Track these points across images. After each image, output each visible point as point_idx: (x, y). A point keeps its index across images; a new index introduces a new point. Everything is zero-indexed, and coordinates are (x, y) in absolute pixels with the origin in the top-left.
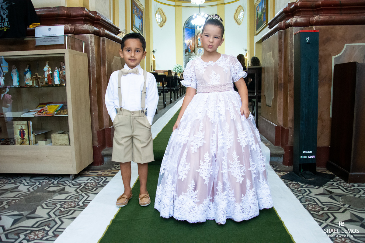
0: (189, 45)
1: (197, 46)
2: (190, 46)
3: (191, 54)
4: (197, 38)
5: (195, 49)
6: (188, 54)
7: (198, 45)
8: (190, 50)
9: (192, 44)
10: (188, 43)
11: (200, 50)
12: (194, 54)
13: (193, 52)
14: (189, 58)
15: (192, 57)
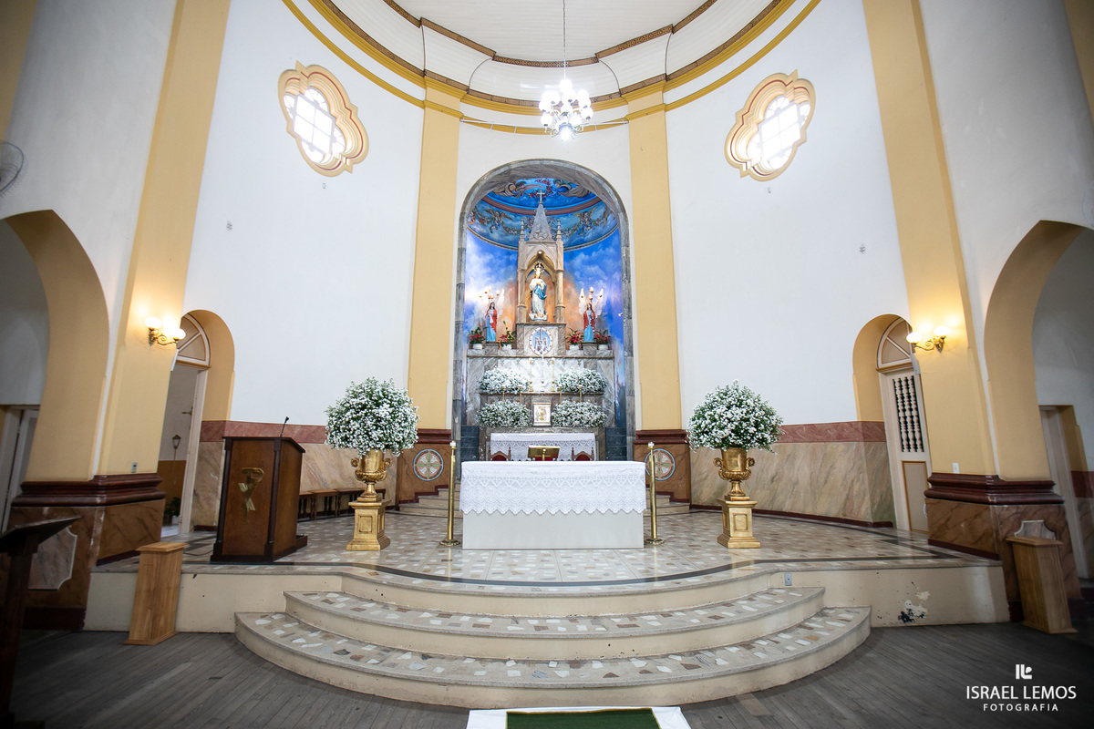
0: (492, 312)
1: (529, 319)
2: (495, 317)
3: (500, 353)
4: (527, 282)
5: (515, 332)
6: (482, 353)
7: (532, 316)
8: (492, 335)
9: (505, 311)
10: (486, 302)
11: (539, 333)
12: (512, 353)
13: (507, 343)
14: (486, 370)
15: (499, 364)
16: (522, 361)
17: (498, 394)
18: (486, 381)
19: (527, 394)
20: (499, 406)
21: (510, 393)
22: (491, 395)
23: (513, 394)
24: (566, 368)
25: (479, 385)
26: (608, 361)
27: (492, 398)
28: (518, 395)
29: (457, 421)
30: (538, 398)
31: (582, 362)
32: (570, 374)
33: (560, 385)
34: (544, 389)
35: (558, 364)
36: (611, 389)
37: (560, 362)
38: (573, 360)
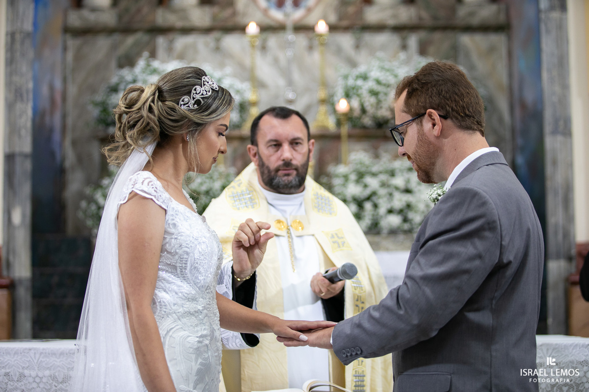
12: (202, 16)
14: (121, 66)
16: (231, 42)
24: (363, 56)
32: (375, 74)
33: (343, 105)
35: (339, 51)
36: (501, 120)
37: (346, 40)
38: (382, 38)
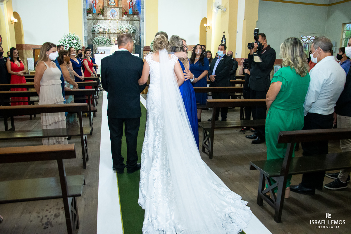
0: (94, 2)
2: (96, 3)
3: (98, 18)
7: (110, 3)
8: (95, 11)
9: (99, 1)
11: (113, 11)
12: (103, 18)
13: (101, 14)
14: (94, 24)
15: (98, 22)
16: (107, 21)
17: (98, 33)
18: (94, 29)
19: (109, 34)
20: (99, 37)
21: (103, 33)
22: (96, 34)
23: (104, 34)
24: (122, 24)
25: (92, 30)
26: (138, 21)
27: (97, 35)
28: (106, 34)
29: (86, 43)
30: (112, 35)
31: (128, 22)
32: (124, 27)
33: (120, 30)
34: (114, 32)
35: (120, 22)
36: (138, 32)
37: (120, 21)
38: (125, 21)
